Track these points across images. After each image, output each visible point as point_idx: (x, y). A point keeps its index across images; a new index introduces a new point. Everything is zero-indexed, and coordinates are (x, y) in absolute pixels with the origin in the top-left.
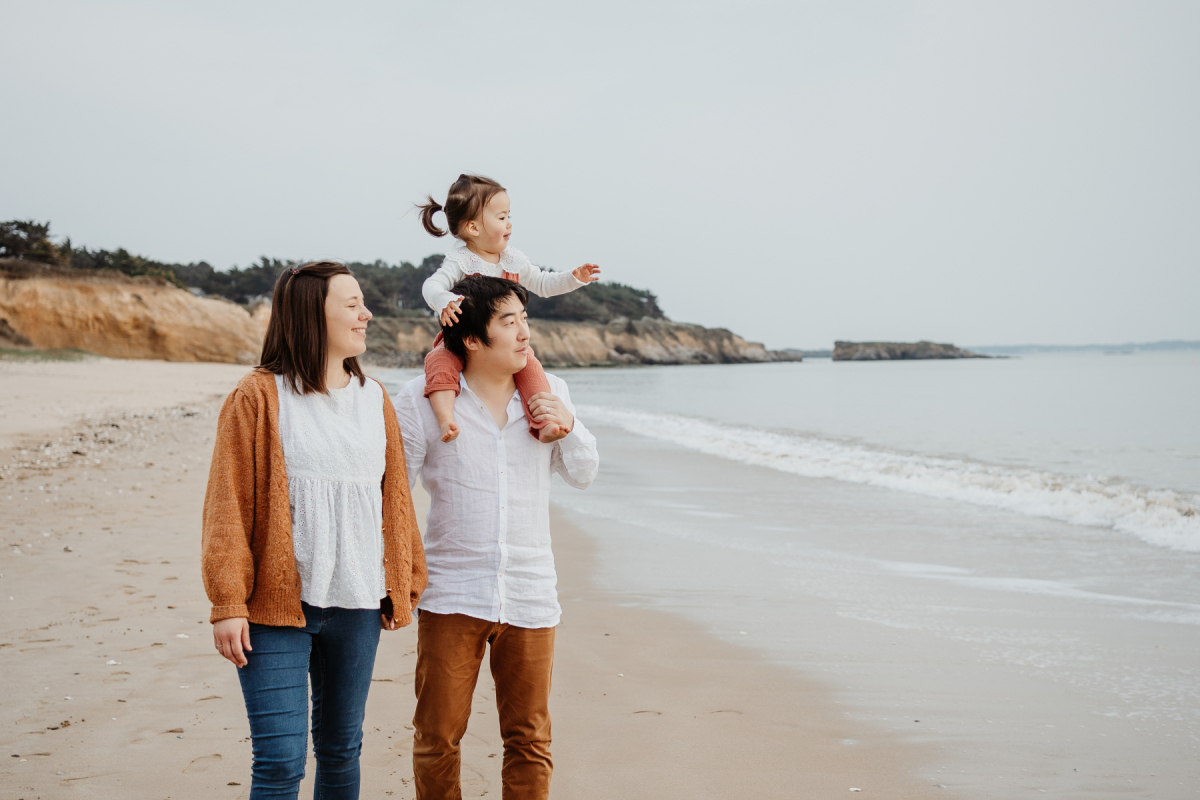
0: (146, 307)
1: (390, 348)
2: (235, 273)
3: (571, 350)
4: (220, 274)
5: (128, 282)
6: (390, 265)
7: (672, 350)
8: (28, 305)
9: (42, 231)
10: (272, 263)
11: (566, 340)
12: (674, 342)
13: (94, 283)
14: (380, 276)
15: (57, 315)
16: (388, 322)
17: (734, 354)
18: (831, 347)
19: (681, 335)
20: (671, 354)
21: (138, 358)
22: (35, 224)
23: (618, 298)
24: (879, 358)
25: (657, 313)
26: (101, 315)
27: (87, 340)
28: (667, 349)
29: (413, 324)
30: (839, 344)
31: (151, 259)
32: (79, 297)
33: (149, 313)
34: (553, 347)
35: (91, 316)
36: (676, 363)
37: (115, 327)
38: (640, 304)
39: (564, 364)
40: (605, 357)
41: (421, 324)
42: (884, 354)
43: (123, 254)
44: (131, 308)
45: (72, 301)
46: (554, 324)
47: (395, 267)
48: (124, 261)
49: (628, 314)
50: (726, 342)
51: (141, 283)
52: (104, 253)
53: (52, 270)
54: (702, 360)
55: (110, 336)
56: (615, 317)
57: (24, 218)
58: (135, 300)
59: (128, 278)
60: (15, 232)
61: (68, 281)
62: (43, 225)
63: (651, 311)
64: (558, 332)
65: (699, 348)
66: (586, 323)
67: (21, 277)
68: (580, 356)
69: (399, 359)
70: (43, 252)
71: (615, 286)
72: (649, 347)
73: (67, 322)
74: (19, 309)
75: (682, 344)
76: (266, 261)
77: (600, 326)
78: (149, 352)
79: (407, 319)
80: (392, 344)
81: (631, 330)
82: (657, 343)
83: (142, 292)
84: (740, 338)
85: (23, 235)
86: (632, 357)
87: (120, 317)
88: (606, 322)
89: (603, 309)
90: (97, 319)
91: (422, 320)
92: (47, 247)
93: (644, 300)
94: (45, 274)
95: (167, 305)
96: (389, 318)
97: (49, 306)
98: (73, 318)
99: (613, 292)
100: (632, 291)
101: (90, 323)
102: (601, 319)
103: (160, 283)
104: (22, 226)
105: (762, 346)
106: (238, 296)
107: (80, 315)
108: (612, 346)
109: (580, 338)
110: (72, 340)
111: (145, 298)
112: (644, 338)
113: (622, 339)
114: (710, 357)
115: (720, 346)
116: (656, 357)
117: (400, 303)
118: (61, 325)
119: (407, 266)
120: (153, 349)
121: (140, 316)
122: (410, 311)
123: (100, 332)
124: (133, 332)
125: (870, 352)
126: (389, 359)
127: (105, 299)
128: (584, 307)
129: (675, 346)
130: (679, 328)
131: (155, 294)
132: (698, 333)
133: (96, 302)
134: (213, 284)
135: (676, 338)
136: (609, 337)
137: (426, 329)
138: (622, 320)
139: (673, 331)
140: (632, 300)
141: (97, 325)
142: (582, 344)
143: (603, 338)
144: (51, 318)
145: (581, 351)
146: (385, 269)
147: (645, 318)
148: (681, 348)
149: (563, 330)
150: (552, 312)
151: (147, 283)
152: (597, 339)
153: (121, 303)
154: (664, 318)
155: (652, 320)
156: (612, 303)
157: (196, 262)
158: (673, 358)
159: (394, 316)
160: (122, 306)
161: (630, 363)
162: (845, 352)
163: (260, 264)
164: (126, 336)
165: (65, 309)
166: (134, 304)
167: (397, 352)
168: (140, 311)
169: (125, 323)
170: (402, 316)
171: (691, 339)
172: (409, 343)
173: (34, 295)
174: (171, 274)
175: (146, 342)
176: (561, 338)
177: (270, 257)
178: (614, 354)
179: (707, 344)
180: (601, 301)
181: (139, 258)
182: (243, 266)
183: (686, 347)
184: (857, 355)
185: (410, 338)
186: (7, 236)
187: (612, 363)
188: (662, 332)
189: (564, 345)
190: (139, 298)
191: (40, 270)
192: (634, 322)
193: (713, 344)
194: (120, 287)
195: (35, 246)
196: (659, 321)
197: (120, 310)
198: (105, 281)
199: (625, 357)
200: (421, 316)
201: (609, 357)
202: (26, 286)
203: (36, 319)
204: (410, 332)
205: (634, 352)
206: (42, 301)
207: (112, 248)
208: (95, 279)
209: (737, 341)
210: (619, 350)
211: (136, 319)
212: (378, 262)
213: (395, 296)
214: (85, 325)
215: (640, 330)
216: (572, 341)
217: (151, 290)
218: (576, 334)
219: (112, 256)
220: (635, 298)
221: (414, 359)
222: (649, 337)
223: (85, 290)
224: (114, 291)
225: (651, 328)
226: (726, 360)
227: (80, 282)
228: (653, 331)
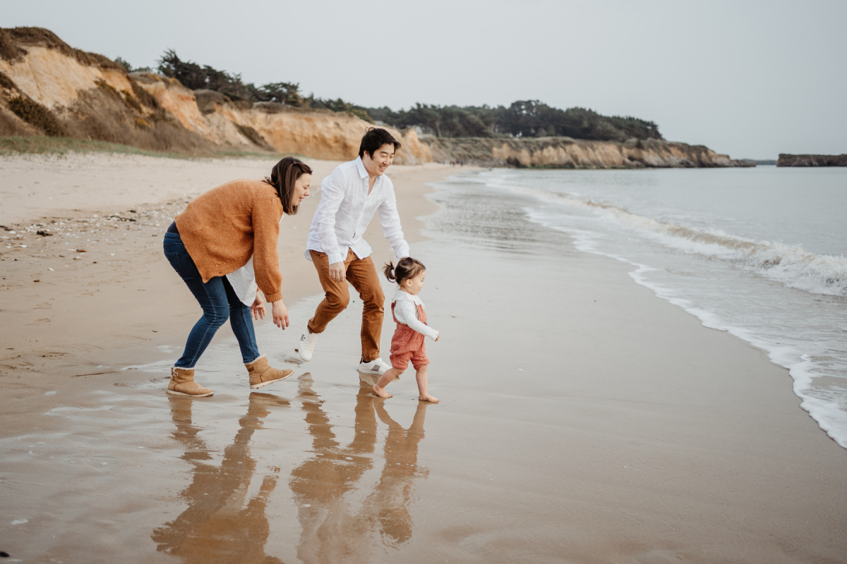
0: (342, 129)
1: (488, 157)
2: (402, 112)
3: (600, 158)
4: (394, 113)
5: (333, 116)
6: (492, 107)
7: (666, 158)
8: (277, 128)
9: (295, 88)
10: (422, 106)
11: (597, 152)
12: (668, 154)
13: (314, 116)
14: (484, 113)
15: (293, 134)
16: (488, 141)
17: (708, 161)
18: (776, 158)
19: (673, 150)
20: (665, 161)
21: (336, 160)
22: (291, 84)
23: (632, 126)
24: (811, 165)
25: (658, 135)
26: (317, 135)
27: (308, 149)
28: (663, 158)
29: (502, 142)
30: (782, 156)
31: (355, 104)
32: (305, 124)
33: (343, 134)
34: (588, 156)
35: (311, 135)
36: (669, 167)
37: (324, 141)
38: (647, 130)
39: (594, 167)
40: (621, 163)
41: (507, 142)
42: (815, 163)
43: (340, 101)
44: (333, 131)
45: (301, 126)
46: (590, 142)
47: (494, 109)
48: (340, 106)
49: (638, 136)
50: (703, 154)
51: (340, 116)
52: (331, 101)
53: (291, 109)
54: (686, 165)
55: (321, 147)
56: (629, 138)
57: (286, 81)
58: (336, 126)
59: (333, 113)
60: (280, 89)
61: (300, 115)
62: (296, 84)
63: (654, 134)
64: (592, 147)
65: (684, 158)
66: (610, 142)
67: (274, 113)
68: (605, 162)
69: (493, 163)
70: (294, 100)
71: (631, 119)
72: (650, 157)
73: (298, 138)
74: (273, 131)
75: (673, 155)
76: (419, 105)
77: (619, 144)
78: (342, 157)
79: (499, 139)
80: (489, 154)
81: (639, 146)
82: (657, 155)
83: (341, 121)
84: (713, 151)
85: (285, 90)
86: (639, 163)
87: (327, 136)
88: (623, 141)
89: (622, 133)
90: (315, 137)
91: (508, 140)
92: (296, 97)
93: (650, 128)
94: (288, 111)
95: (354, 129)
96: (488, 139)
97: (289, 130)
98: (301, 136)
99: (629, 123)
100: (641, 122)
101: (311, 139)
102: (620, 139)
103: (351, 116)
104: (285, 85)
105: (728, 157)
106: (402, 126)
107: (305, 135)
108: (626, 156)
109: (606, 151)
110: (300, 149)
111: (341, 124)
112: (648, 151)
113: (633, 152)
114: (692, 163)
115: (699, 157)
116: (655, 163)
117: (497, 130)
118: (295, 140)
119: (501, 108)
120: (345, 155)
121: (338, 135)
122: (501, 134)
123: (316, 144)
124: (334, 145)
125: (805, 161)
126: (486, 163)
127: (320, 125)
128: (609, 132)
129: (668, 157)
130: (672, 145)
131: (347, 122)
132: (684, 148)
133: (314, 127)
134: (389, 118)
135: (669, 152)
136: (625, 151)
137: (510, 145)
138: (634, 140)
139: (668, 147)
140: (641, 127)
141: (314, 140)
142: (607, 155)
143: (621, 151)
144: (289, 136)
145: (606, 159)
146: (489, 110)
147: (649, 139)
148: (672, 157)
149: (595, 146)
150: (589, 135)
151: (343, 115)
152: (617, 152)
153: (328, 128)
154: (661, 139)
155: (654, 140)
156: (628, 129)
157: (382, 106)
158: (667, 164)
159: (491, 137)
160: (329, 129)
161: (638, 167)
162: (786, 161)
163: (416, 107)
164: (330, 147)
165: (297, 131)
166: (335, 128)
167: (492, 159)
168: (338, 132)
169: (330, 139)
170: (496, 137)
171: (679, 152)
172: (499, 153)
173: (281, 123)
174: (365, 113)
175: (340, 150)
176: (594, 151)
177: (421, 103)
178: (627, 161)
179: (690, 156)
180: (620, 128)
181: (349, 104)
182: (407, 109)
183: (676, 157)
184: (795, 163)
185: (500, 150)
186: (277, 91)
187: (626, 166)
188: (660, 148)
189: (596, 155)
190: (338, 124)
191: (285, 108)
192: (642, 141)
193: (694, 156)
194: (328, 118)
195: (291, 96)
196: (659, 141)
197: (327, 132)
198: (320, 115)
199: (635, 163)
200: (507, 137)
201: (624, 163)
202: (277, 117)
203: (281, 137)
204: (500, 147)
205: (641, 160)
206: (285, 127)
207: (335, 99)
208: (315, 114)
209: (711, 153)
210: (631, 158)
211: (336, 137)
212: (484, 106)
213: (493, 125)
214: (307, 140)
215: (645, 146)
216: (600, 153)
217: (345, 120)
218: (603, 149)
219: (334, 103)
220: (643, 126)
221: (502, 163)
222: (651, 151)
223: (309, 120)
224: (325, 121)
225: (653, 145)
226: (702, 165)
227: (306, 115)
228: (655, 147)
